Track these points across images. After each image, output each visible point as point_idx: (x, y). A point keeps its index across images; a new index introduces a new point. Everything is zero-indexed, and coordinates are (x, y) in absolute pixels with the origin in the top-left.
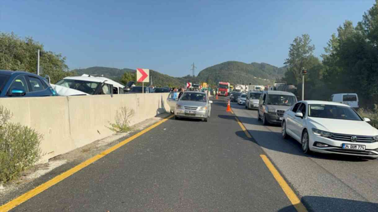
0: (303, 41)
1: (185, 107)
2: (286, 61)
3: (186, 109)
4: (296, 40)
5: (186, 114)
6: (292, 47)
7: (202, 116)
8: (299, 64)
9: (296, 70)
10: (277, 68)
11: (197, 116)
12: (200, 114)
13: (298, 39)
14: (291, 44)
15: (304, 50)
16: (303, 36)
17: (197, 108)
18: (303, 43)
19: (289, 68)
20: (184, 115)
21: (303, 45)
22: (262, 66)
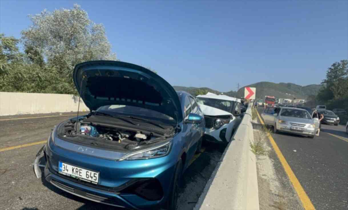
0: (341, 65)
1: (290, 123)
2: (324, 81)
3: (291, 125)
4: (334, 65)
5: (291, 129)
6: (330, 70)
7: (310, 134)
8: (337, 84)
9: (334, 88)
10: (301, 86)
11: (304, 133)
12: (309, 131)
13: (336, 64)
14: (329, 68)
15: (342, 73)
16: (341, 61)
17: (305, 125)
18: (341, 67)
19: (326, 87)
20: (290, 131)
21: (340, 69)
22: (289, 85)
